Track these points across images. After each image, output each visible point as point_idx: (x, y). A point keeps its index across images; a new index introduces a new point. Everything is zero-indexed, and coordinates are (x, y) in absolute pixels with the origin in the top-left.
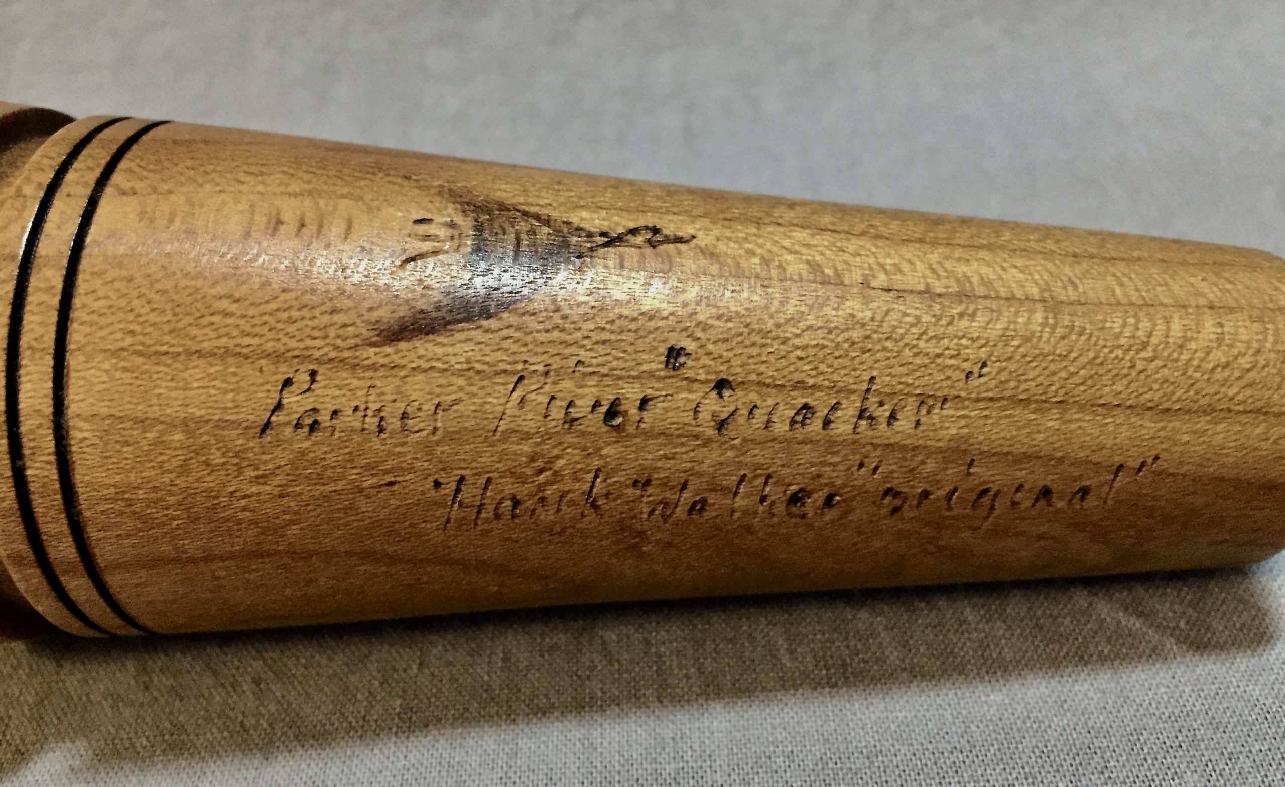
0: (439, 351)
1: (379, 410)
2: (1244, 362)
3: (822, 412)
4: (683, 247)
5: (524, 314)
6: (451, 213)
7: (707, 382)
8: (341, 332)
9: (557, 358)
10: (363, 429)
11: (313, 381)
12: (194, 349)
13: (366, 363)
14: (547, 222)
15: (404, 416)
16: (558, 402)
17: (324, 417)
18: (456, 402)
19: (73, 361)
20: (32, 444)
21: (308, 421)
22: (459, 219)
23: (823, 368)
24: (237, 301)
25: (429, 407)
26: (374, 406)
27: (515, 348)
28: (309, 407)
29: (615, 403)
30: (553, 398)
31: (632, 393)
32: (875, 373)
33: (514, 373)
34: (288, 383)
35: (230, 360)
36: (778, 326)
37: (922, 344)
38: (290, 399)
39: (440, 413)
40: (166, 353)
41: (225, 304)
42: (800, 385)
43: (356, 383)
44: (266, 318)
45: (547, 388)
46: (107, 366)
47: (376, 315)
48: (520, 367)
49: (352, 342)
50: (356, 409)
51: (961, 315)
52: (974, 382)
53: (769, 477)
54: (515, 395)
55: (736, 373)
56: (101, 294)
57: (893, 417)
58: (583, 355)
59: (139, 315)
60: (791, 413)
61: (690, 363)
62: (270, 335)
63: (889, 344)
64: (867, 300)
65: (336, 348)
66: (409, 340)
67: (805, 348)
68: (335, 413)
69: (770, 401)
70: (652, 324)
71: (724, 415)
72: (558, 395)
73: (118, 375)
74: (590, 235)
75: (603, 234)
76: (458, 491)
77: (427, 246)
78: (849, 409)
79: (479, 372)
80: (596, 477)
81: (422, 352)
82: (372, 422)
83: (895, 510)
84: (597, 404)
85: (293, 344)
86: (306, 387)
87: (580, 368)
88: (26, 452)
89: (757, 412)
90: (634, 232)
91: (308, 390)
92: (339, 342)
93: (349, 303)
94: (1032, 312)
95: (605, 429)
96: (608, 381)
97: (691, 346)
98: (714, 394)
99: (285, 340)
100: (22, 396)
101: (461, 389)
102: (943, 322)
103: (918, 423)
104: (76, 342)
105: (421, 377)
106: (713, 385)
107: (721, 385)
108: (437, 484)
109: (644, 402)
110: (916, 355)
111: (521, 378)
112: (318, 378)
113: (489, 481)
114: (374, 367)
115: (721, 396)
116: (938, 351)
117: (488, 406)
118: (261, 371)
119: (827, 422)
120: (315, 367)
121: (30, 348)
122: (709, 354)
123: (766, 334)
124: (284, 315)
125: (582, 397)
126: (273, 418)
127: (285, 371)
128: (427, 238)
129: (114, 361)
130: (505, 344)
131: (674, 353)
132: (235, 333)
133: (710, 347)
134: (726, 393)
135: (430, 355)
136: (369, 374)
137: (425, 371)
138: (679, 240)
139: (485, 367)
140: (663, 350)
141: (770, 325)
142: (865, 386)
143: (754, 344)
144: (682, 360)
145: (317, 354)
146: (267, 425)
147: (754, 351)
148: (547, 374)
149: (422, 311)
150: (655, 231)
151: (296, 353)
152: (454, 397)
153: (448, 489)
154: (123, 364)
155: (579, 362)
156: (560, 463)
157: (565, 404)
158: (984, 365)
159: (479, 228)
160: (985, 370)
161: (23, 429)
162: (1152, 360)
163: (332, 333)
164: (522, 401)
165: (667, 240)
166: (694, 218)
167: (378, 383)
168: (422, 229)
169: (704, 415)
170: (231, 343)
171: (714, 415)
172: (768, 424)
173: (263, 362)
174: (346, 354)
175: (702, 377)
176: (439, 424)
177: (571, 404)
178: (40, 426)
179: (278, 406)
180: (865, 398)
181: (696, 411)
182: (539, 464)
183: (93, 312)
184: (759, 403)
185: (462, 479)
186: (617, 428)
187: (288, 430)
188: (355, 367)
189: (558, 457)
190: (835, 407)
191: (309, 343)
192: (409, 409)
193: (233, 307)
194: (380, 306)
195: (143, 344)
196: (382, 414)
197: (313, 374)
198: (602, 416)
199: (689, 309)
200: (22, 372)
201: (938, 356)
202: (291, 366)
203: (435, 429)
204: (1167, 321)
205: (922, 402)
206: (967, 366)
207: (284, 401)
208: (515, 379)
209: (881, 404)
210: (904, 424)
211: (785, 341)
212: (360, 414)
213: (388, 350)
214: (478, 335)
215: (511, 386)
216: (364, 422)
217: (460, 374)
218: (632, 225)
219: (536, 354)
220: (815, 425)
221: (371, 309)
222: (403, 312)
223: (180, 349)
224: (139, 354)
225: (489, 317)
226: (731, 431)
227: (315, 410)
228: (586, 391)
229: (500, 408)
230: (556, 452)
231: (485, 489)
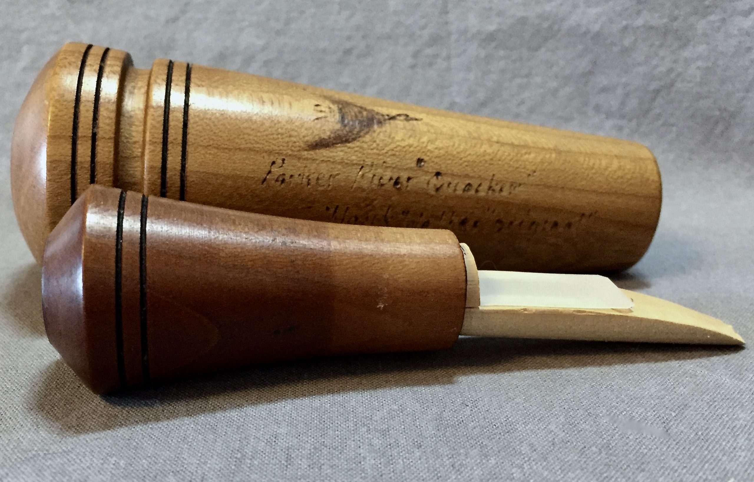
0: (331, 154)
1: (308, 176)
2: (629, 176)
3: (475, 186)
4: (419, 122)
5: (363, 142)
6: (327, 103)
7: (432, 173)
8: (294, 144)
9: (376, 160)
10: (302, 184)
11: (283, 163)
12: (238, 147)
13: (304, 157)
14: (366, 110)
15: (318, 179)
16: (375, 177)
17: (287, 178)
18: (338, 174)
19: (189, 149)
20: (171, 182)
21: (281, 179)
22: (331, 106)
23: (475, 170)
24: (253, 130)
25: (327, 176)
26: (307, 174)
27: (360, 155)
28: (281, 173)
29: (398, 178)
30: (374, 175)
31: (404, 176)
32: (494, 173)
33: (359, 165)
34: (274, 163)
35: (252, 153)
36: (458, 153)
37: (511, 163)
38: (274, 169)
39: (332, 179)
40: (226, 149)
41: (248, 131)
42: (467, 176)
43: (299, 165)
44: (265, 137)
45: (372, 171)
46: (203, 152)
47: (306, 139)
48: (362, 162)
49: (298, 148)
50: (300, 175)
51: (526, 153)
52: (531, 178)
53: (454, 212)
54: (360, 173)
55: (443, 170)
56: (199, 124)
57: (501, 190)
58: (385, 159)
59: (215, 133)
60: (464, 186)
61: (426, 165)
62: (266, 144)
63: (500, 163)
64: (491, 146)
65: (292, 150)
66: (319, 150)
67: (469, 161)
68: (291, 176)
69: (456, 182)
70: (412, 149)
71: (438, 186)
72: (377, 174)
73: (208, 156)
74: (383, 115)
75: (388, 115)
76: (335, 212)
77: (323, 115)
78: (485, 186)
79: (347, 163)
80: (388, 209)
81: (325, 154)
82: (305, 180)
83: (500, 230)
84: (391, 179)
85: (276, 148)
86: (280, 165)
87: (385, 164)
88: (169, 185)
89: (451, 185)
90: (399, 115)
91: (281, 166)
92: (293, 148)
93: (296, 134)
94: (551, 153)
95: (394, 189)
96: (395, 170)
97: (426, 158)
98: (435, 177)
99: (272, 146)
100: (168, 162)
101: (339, 170)
102: (519, 155)
103: (510, 193)
104: (191, 142)
105: (324, 164)
106: (434, 174)
107: (438, 174)
108: (328, 209)
109: (409, 179)
110: (510, 167)
111: (362, 167)
112: (285, 162)
113: (348, 208)
114: (307, 159)
115: (437, 178)
116: (517, 166)
117: (349, 178)
118: (263, 157)
119: (477, 191)
120: (284, 157)
121: (172, 143)
122: (433, 162)
123: (454, 156)
124: (271, 137)
125: (386, 175)
126: (268, 177)
127: (272, 159)
128: (321, 111)
129: (206, 150)
130: (356, 153)
131: (420, 161)
132: (253, 142)
133: (433, 159)
134: (440, 177)
135: (328, 155)
136: (305, 162)
137: (326, 161)
138: (416, 120)
139: (349, 162)
140: (415, 159)
141: (455, 153)
142: (491, 178)
143: (449, 159)
144: (423, 164)
145: (285, 152)
146: (265, 180)
147: (449, 162)
148: (372, 166)
149: (324, 139)
150: (407, 116)
151: (277, 152)
152: (337, 173)
153: (332, 210)
154: (209, 152)
155: (384, 162)
156: (376, 202)
157: (379, 178)
158: (535, 172)
159: (340, 110)
160: (535, 174)
161: (168, 176)
162: (595, 173)
163: (290, 144)
164: (363, 175)
165: (412, 119)
166: (421, 113)
167: (308, 165)
168: (319, 108)
169: (431, 186)
170: (251, 146)
171: (435, 185)
172: (455, 190)
173: (264, 154)
174: (295, 153)
175: (430, 171)
176: (331, 183)
177: (381, 178)
178: (175, 175)
179: (270, 172)
180: (491, 182)
181: (428, 183)
182: (368, 202)
183: (197, 130)
184: (452, 182)
185: (337, 207)
186: (398, 189)
187: (273, 182)
188: (299, 159)
189: (375, 200)
190: (480, 185)
191: (281, 148)
192: (320, 177)
193: (252, 132)
194: (308, 136)
195: (217, 144)
196: (310, 178)
197: (283, 160)
198: (392, 184)
199: (424, 145)
200: (169, 152)
201: (517, 168)
202: (275, 156)
203: (329, 185)
204: (600, 160)
205: (512, 185)
206: (528, 172)
207: (272, 170)
208: (360, 167)
209: (497, 184)
210: (505, 193)
211: (461, 159)
212: (300, 177)
213: (312, 152)
214: (345, 149)
215: (359, 170)
216: (302, 180)
217: (340, 163)
218: (398, 113)
219: (368, 158)
220: (472, 192)
221: (304, 137)
222: (317, 138)
223: (232, 147)
224: (215, 147)
225: (349, 142)
226: (441, 192)
227: (284, 174)
228: (387, 173)
229: (354, 178)
230: (374, 197)
231: (346, 212)
